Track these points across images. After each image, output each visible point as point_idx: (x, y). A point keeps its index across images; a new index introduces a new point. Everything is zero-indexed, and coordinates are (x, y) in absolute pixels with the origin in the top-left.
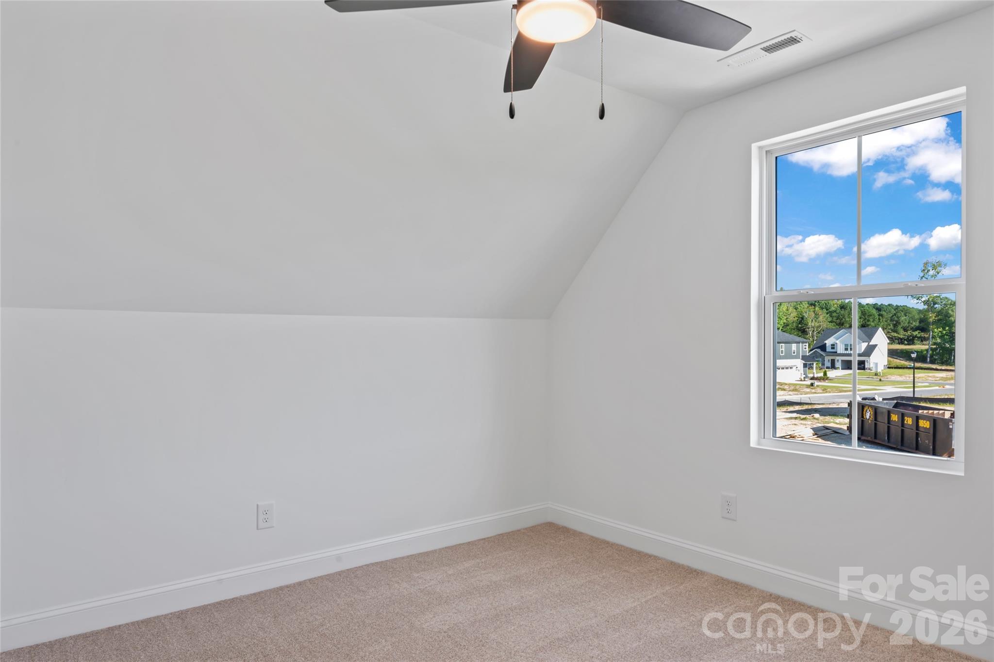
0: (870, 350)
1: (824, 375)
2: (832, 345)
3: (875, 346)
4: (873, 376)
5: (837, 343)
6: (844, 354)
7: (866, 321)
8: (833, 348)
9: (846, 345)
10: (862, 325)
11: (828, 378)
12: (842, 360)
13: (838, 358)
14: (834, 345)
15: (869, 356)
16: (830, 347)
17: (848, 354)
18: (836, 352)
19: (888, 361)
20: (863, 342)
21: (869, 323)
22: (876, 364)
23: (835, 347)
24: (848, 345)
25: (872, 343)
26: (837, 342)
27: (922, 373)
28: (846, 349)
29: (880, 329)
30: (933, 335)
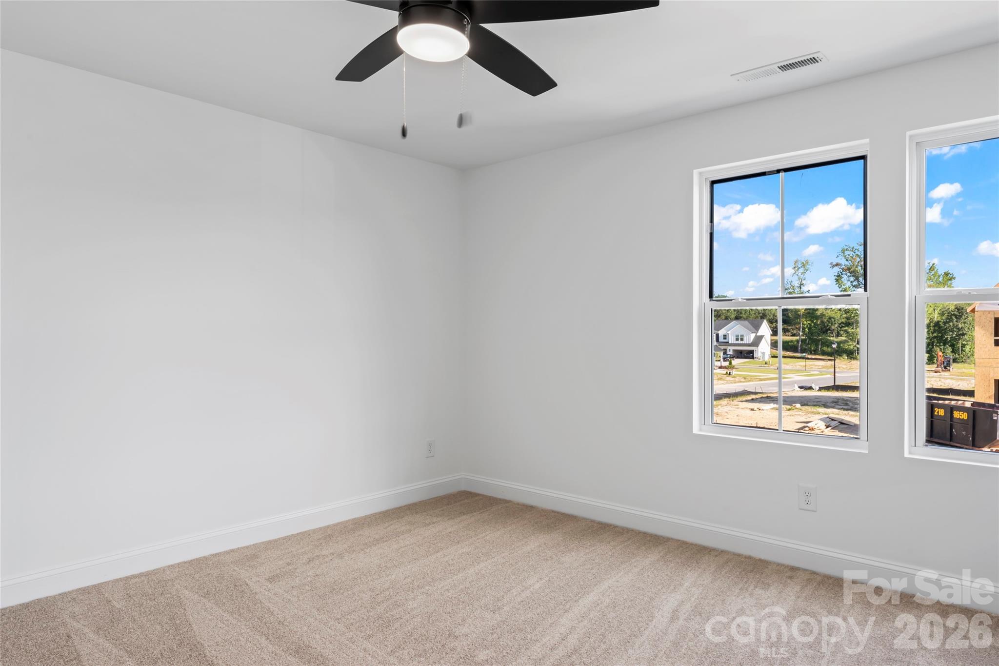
0: (758, 341)
1: (729, 364)
2: (724, 336)
3: (762, 337)
4: (763, 364)
5: (728, 334)
6: (735, 344)
7: (739, 313)
8: (725, 338)
9: (737, 336)
10: (736, 317)
11: (734, 366)
12: (733, 350)
13: (729, 348)
14: (726, 336)
15: (758, 346)
16: (723, 337)
17: (739, 344)
18: (728, 342)
19: (771, 352)
20: (752, 333)
21: (741, 315)
22: (763, 354)
23: (727, 337)
24: (738, 335)
25: (759, 334)
26: (729, 332)
27: (800, 362)
28: (737, 340)
29: (765, 321)
30: (803, 326)
